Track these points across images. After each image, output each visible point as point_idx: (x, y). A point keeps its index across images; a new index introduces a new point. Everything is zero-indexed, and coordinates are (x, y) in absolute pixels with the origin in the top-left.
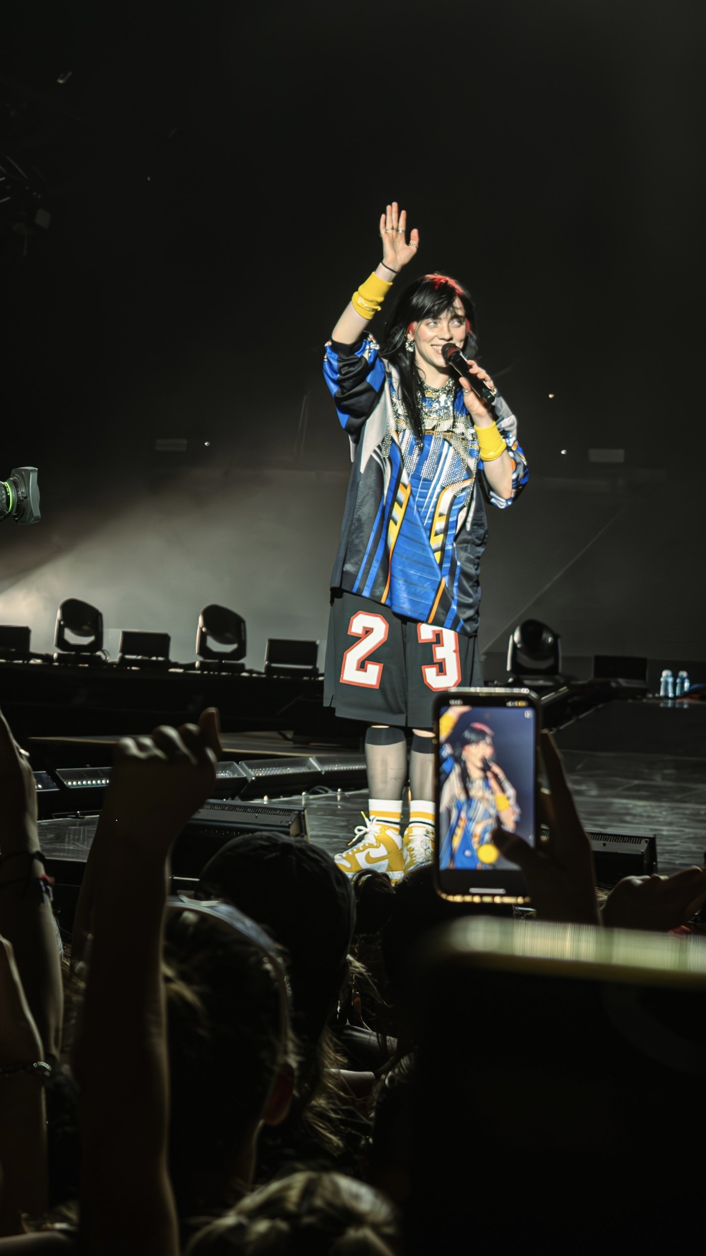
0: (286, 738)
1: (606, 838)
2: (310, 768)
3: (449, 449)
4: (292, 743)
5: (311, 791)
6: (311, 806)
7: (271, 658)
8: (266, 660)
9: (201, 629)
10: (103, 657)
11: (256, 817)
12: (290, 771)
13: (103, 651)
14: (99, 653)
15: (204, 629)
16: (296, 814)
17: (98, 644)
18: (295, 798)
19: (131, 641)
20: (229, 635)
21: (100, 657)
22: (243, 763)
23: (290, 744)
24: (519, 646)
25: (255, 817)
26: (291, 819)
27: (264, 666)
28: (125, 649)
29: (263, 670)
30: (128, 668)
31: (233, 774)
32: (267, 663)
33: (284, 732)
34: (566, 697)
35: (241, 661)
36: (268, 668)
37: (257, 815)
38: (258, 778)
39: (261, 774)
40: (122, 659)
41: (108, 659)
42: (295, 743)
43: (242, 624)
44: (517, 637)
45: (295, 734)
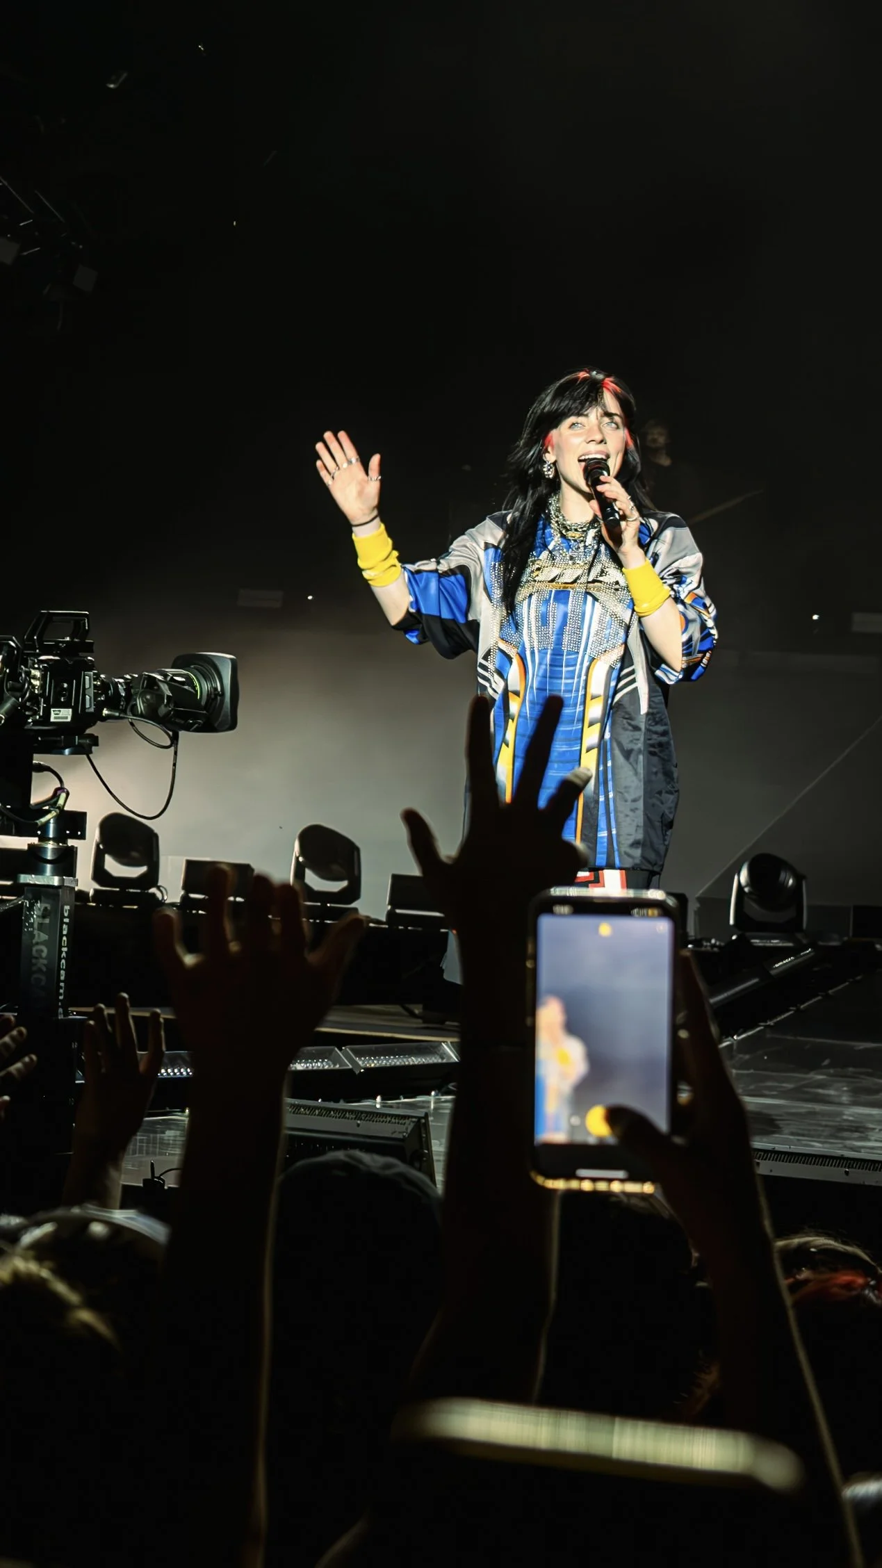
0: (412, 1014)
1: (850, 1163)
2: (443, 1058)
3: (593, 604)
4: (420, 1021)
5: (444, 1089)
6: (441, 1111)
7: (394, 902)
8: (389, 904)
9: (297, 858)
10: (159, 895)
11: (358, 1125)
12: (414, 1061)
13: (158, 888)
14: (153, 890)
15: (301, 859)
16: (413, 1122)
17: (151, 878)
18: (420, 1099)
19: (197, 873)
20: (335, 867)
21: (154, 895)
22: (347, 1049)
23: (418, 1023)
24: (746, 890)
25: (356, 1125)
26: (407, 1129)
27: (386, 913)
28: (188, 886)
29: (384, 919)
30: (194, 912)
31: (335, 1065)
32: (389, 907)
33: (407, 1006)
34: (811, 962)
35: (353, 905)
36: (391, 915)
37: (359, 1122)
38: (368, 1070)
39: (373, 1065)
40: (185, 898)
41: (165, 898)
42: (424, 1022)
43: (356, 853)
44: (744, 876)
45: (424, 1008)
